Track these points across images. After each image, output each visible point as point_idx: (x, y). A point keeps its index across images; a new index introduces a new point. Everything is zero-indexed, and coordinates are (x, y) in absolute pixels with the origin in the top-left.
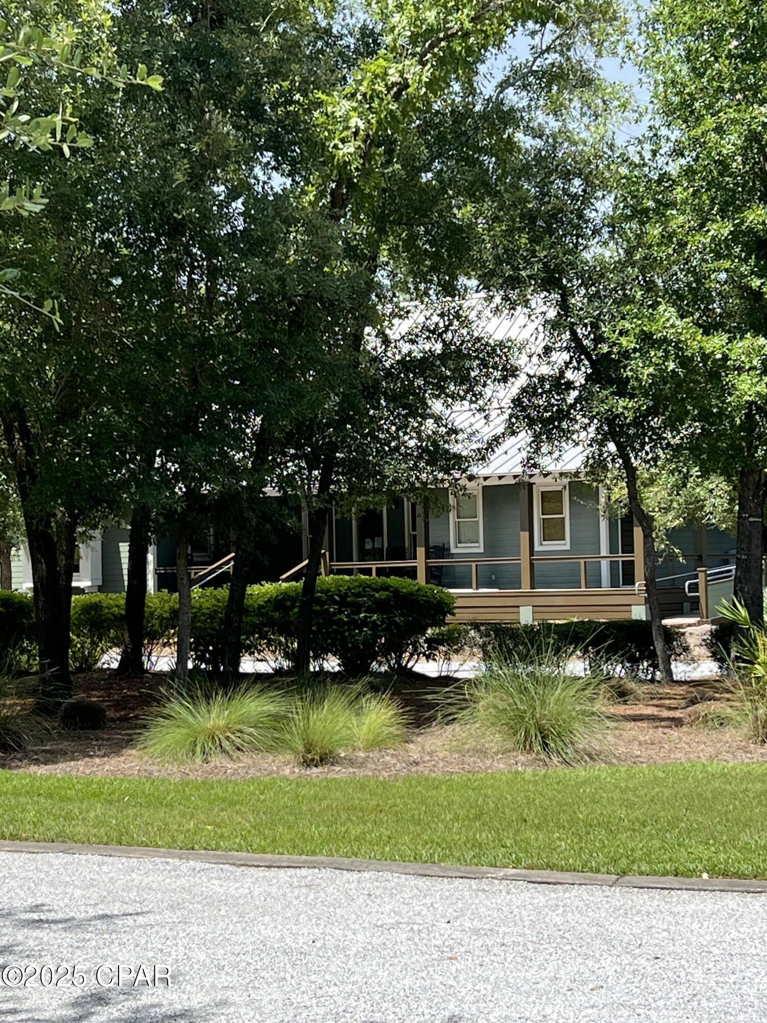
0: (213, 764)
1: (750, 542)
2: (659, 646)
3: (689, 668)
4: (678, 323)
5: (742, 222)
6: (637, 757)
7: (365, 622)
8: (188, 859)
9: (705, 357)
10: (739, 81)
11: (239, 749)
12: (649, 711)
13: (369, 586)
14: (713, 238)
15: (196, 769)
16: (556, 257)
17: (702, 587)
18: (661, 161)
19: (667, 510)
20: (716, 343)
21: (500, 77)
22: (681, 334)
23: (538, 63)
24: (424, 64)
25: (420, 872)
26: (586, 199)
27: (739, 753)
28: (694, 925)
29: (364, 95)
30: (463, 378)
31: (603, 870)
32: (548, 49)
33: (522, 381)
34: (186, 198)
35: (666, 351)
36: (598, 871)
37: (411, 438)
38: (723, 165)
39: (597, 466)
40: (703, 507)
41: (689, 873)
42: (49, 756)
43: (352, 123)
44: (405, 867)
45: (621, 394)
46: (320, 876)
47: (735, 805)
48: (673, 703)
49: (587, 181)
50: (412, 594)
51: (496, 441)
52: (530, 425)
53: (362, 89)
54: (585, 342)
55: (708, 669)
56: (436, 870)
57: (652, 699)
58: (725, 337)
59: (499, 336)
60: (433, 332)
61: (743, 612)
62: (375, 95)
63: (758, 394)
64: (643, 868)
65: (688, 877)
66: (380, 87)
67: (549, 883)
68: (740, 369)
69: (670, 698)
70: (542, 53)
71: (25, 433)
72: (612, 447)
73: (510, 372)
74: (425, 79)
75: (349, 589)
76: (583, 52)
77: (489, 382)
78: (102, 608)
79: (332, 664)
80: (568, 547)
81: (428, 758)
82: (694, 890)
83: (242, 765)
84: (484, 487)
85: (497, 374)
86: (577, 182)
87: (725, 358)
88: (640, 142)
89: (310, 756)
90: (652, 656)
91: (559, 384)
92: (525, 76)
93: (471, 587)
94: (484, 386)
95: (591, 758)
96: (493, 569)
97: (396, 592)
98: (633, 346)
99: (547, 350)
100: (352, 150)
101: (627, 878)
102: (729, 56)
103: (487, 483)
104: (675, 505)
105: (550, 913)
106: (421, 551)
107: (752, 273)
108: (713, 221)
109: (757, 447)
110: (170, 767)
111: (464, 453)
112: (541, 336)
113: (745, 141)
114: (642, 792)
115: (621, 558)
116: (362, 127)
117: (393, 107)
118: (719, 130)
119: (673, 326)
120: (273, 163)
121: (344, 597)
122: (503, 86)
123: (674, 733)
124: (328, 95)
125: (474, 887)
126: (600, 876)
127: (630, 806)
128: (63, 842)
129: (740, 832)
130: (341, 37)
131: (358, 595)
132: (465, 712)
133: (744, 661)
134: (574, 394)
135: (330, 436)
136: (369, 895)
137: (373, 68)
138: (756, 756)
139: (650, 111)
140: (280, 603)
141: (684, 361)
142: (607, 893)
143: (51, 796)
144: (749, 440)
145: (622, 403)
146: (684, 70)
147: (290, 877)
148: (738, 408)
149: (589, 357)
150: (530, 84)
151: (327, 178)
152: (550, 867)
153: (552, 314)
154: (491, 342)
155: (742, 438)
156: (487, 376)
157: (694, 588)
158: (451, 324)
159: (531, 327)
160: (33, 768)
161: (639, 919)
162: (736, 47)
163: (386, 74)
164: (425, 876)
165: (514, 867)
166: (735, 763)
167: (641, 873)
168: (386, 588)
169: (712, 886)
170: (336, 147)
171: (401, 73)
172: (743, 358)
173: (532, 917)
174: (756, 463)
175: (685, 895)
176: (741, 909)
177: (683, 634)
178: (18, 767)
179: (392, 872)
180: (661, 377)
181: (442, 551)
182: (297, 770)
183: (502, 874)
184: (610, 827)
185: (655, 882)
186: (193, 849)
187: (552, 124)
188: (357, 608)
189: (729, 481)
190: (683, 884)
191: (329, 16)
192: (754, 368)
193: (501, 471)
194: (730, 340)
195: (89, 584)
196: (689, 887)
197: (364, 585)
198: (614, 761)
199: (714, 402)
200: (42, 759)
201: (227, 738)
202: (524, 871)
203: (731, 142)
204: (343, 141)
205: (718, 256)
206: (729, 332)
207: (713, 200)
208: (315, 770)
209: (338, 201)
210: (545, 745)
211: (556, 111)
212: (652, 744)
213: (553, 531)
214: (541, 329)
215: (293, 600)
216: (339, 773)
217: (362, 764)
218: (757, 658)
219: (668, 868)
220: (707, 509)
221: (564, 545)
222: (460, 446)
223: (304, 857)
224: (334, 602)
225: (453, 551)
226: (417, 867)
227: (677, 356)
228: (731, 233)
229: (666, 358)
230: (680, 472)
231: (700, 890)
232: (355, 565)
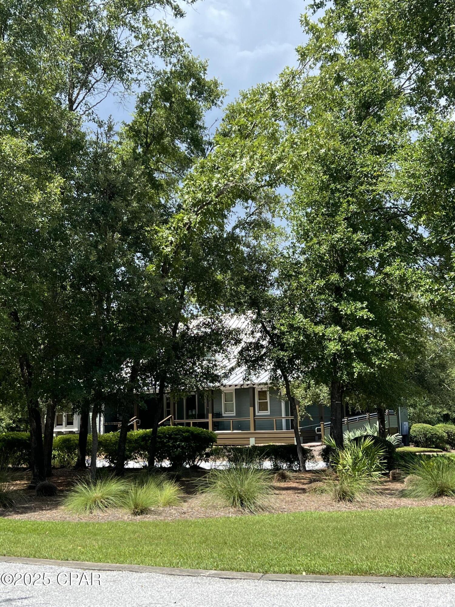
0: (93, 514)
1: (336, 412)
2: (300, 456)
3: (314, 465)
4: (304, 320)
5: (329, 280)
6: (284, 508)
7: (179, 446)
8: (62, 566)
9: (316, 334)
10: (327, 224)
11: (106, 507)
12: (294, 485)
13: (181, 431)
14: (318, 286)
15: (85, 517)
16: (255, 294)
17: (322, 430)
18: (297, 256)
19: (306, 398)
20: (320, 329)
21: (234, 224)
22: (305, 325)
23: (249, 219)
24: (197, 215)
25: (170, 573)
26: (268, 271)
27: (329, 507)
28: (295, 603)
29: (174, 228)
30: (219, 344)
31: (257, 570)
32: (253, 214)
33: (243, 344)
34: (95, 267)
35: (299, 332)
36: (254, 571)
37: (199, 368)
38: (321, 258)
39: (274, 379)
40: (319, 397)
41: (297, 572)
42: (23, 510)
43: (170, 239)
44: (163, 570)
45: (282, 350)
46: (121, 575)
47: (322, 534)
48: (305, 481)
49: (268, 265)
50: (199, 434)
51: (232, 369)
52: (246, 363)
53: (174, 225)
54: (268, 329)
55: (321, 465)
56: (177, 572)
57: (296, 479)
58: (323, 327)
59: (234, 327)
60: (207, 325)
61: (333, 442)
62: (179, 227)
63: (337, 350)
64: (276, 569)
65: (296, 574)
66: (181, 225)
67: (229, 579)
68: (330, 340)
69: (304, 479)
70: (250, 215)
71: (29, 367)
72: (279, 372)
73: (238, 341)
74: (198, 221)
75: (173, 432)
76: (267, 215)
77: (229, 345)
78: (71, 441)
79: (166, 464)
80: (269, 414)
81: (190, 510)
82: (298, 581)
83: (106, 514)
84: (236, 389)
85: (233, 342)
86: (264, 265)
87: (324, 335)
88: (288, 248)
89: (136, 510)
90: (298, 460)
91: (257, 346)
92: (244, 224)
93: (230, 430)
94: (228, 346)
95: (263, 510)
96: (239, 422)
97: (192, 433)
98: (286, 330)
99: (253, 332)
100: (170, 250)
101: (267, 575)
102: (323, 214)
103: (237, 387)
104: (308, 396)
105: (227, 596)
106: (210, 415)
107: (334, 300)
108: (318, 280)
109: (338, 372)
110: (75, 516)
111: (219, 374)
112: (250, 326)
113: (330, 247)
114: (282, 528)
115: (290, 418)
116: (174, 240)
117: (186, 232)
118: (319, 243)
119: (302, 322)
120: (142, 258)
121: (170, 435)
122: (235, 228)
123: (302, 496)
124: (160, 228)
125: (194, 581)
126: (254, 574)
127: (275, 535)
128: (9, 556)
129: (323, 549)
130: (170, 208)
131: (176, 434)
132: (208, 489)
133: (335, 463)
134: (264, 350)
135: (163, 367)
136: (142, 586)
137: (178, 217)
138: (336, 508)
139: (291, 236)
140: (144, 438)
141: (307, 336)
142: (257, 584)
143: (14, 531)
144: (334, 368)
145: (282, 353)
146: (304, 220)
147: (107, 576)
148: (329, 355)
149: (270, 335)
150: (246, 227)
151: (160, 261)
152: (232, 569)
153: (254, 317)
154: (231, 329)
155: (332, 368)
156: (229, 342)
157: (319, 430)
158: (214, 322)
159: (246, 323)
160: (15, 516)
161: (269, 600)
162: (325, 211)
163: (183, 219)
164: (172, 575)
165: (215, 570)
166: (325, 512)
167: (274, 572)
168: (188, 431)
169: (306, 579)
170: (163, 248)
171: (189, 219)
172: (331, 335)
173: (217, 599)
174: (338, 378)
175: (293, 584)
176: (319, 593)
177: (312, 450)
178: (9, 515)
179: (156, 572)
180: (298, 342)
181: (219, 415)
182: (130, 517)
183: (208, 574)
184: (264, 546)
185: (279, 578)
186: (67, 560)
187: (254, 242)
188: (176, 440)
189: (327, 385)
190: (293, 578)
191: (167, 201)
192: (336, 339)
193: (236, 383)
194: (326, 328)
195: (77, 430)
196: (295, 580)
197: (179, 430)
198: (273, 511)
199: (319, 353)
200: (20, 511)
201: (101, 502)
202: (220, 572)
203: (324, 248)
204: (166, 246)
205: (320, 294)
206: (326, 325)
207: (318, 272)
208: (138, 517)
209: (165, 271)
210: (242, 504)
211: (256, 238)
212: (291, 502)
213: (263, 407)
214: (250, 323)
215: (149, 436)
216: (148, 518)
217: (160, 514)
218: (339, 462)
219: (287, 569)
220: (321, 398)
221: (268, 413)
222: (218, 372)
223: (118, 564)
224: (166, 438)
225: (223, 415)
226: (168, 570)
227: (304, 334)
228: (324, 284)
229: (299, 334)
230: (306, 382)
231: (301, 581)
232: (185, 421)
